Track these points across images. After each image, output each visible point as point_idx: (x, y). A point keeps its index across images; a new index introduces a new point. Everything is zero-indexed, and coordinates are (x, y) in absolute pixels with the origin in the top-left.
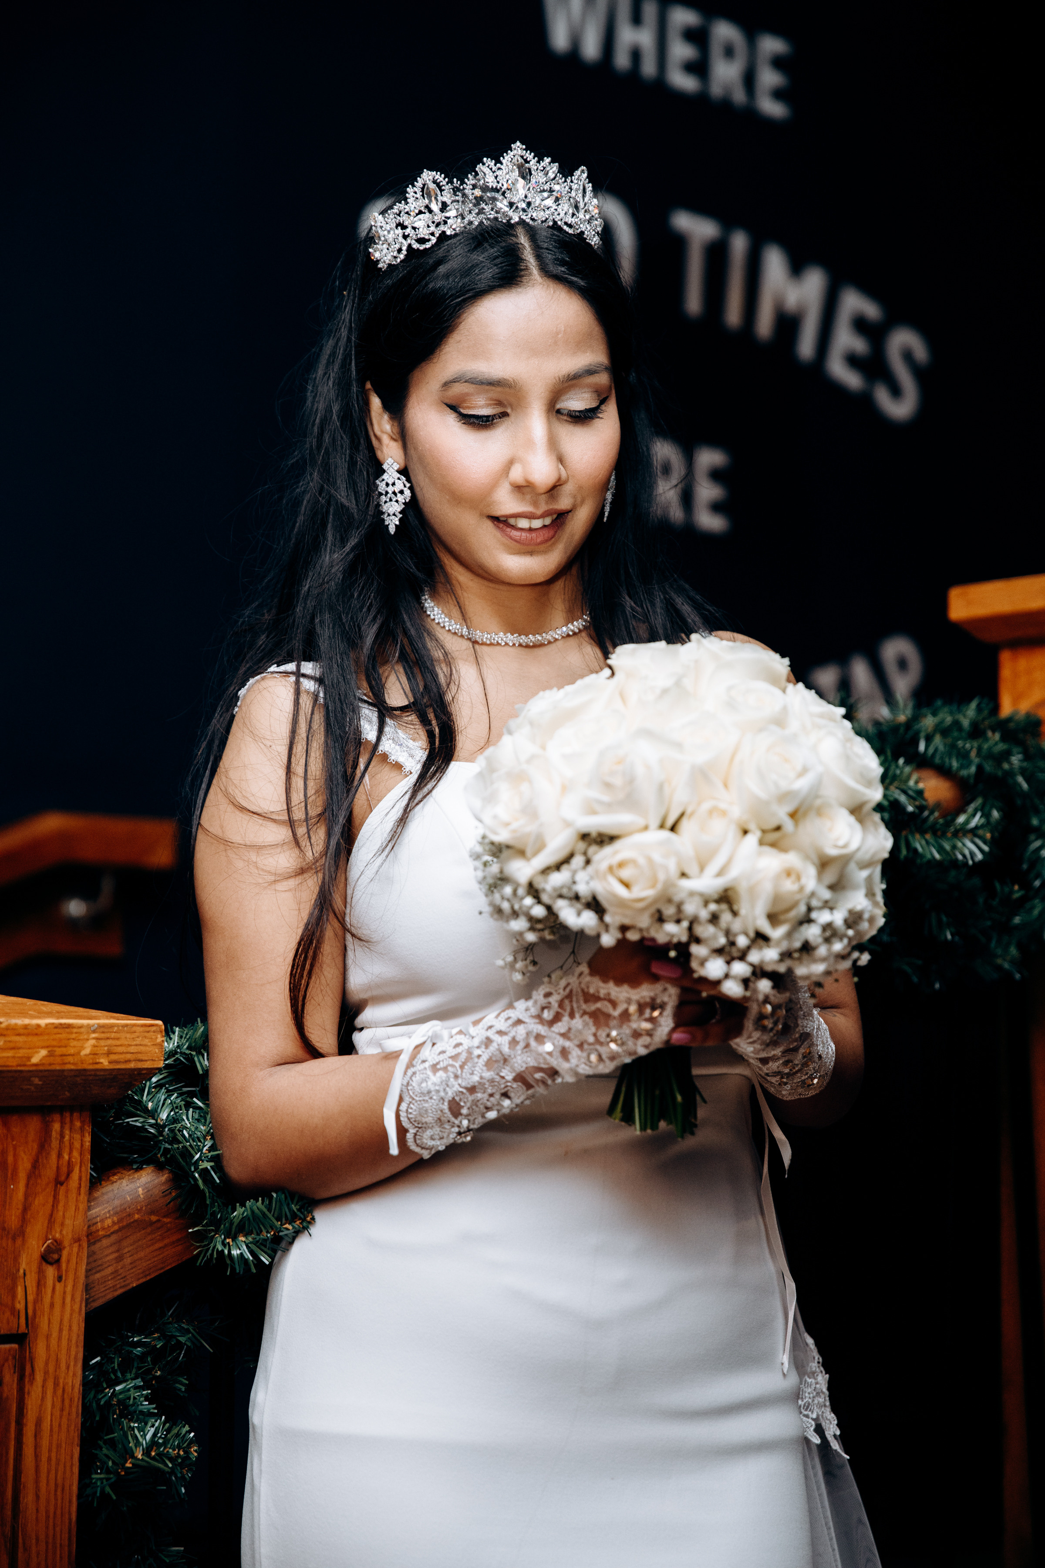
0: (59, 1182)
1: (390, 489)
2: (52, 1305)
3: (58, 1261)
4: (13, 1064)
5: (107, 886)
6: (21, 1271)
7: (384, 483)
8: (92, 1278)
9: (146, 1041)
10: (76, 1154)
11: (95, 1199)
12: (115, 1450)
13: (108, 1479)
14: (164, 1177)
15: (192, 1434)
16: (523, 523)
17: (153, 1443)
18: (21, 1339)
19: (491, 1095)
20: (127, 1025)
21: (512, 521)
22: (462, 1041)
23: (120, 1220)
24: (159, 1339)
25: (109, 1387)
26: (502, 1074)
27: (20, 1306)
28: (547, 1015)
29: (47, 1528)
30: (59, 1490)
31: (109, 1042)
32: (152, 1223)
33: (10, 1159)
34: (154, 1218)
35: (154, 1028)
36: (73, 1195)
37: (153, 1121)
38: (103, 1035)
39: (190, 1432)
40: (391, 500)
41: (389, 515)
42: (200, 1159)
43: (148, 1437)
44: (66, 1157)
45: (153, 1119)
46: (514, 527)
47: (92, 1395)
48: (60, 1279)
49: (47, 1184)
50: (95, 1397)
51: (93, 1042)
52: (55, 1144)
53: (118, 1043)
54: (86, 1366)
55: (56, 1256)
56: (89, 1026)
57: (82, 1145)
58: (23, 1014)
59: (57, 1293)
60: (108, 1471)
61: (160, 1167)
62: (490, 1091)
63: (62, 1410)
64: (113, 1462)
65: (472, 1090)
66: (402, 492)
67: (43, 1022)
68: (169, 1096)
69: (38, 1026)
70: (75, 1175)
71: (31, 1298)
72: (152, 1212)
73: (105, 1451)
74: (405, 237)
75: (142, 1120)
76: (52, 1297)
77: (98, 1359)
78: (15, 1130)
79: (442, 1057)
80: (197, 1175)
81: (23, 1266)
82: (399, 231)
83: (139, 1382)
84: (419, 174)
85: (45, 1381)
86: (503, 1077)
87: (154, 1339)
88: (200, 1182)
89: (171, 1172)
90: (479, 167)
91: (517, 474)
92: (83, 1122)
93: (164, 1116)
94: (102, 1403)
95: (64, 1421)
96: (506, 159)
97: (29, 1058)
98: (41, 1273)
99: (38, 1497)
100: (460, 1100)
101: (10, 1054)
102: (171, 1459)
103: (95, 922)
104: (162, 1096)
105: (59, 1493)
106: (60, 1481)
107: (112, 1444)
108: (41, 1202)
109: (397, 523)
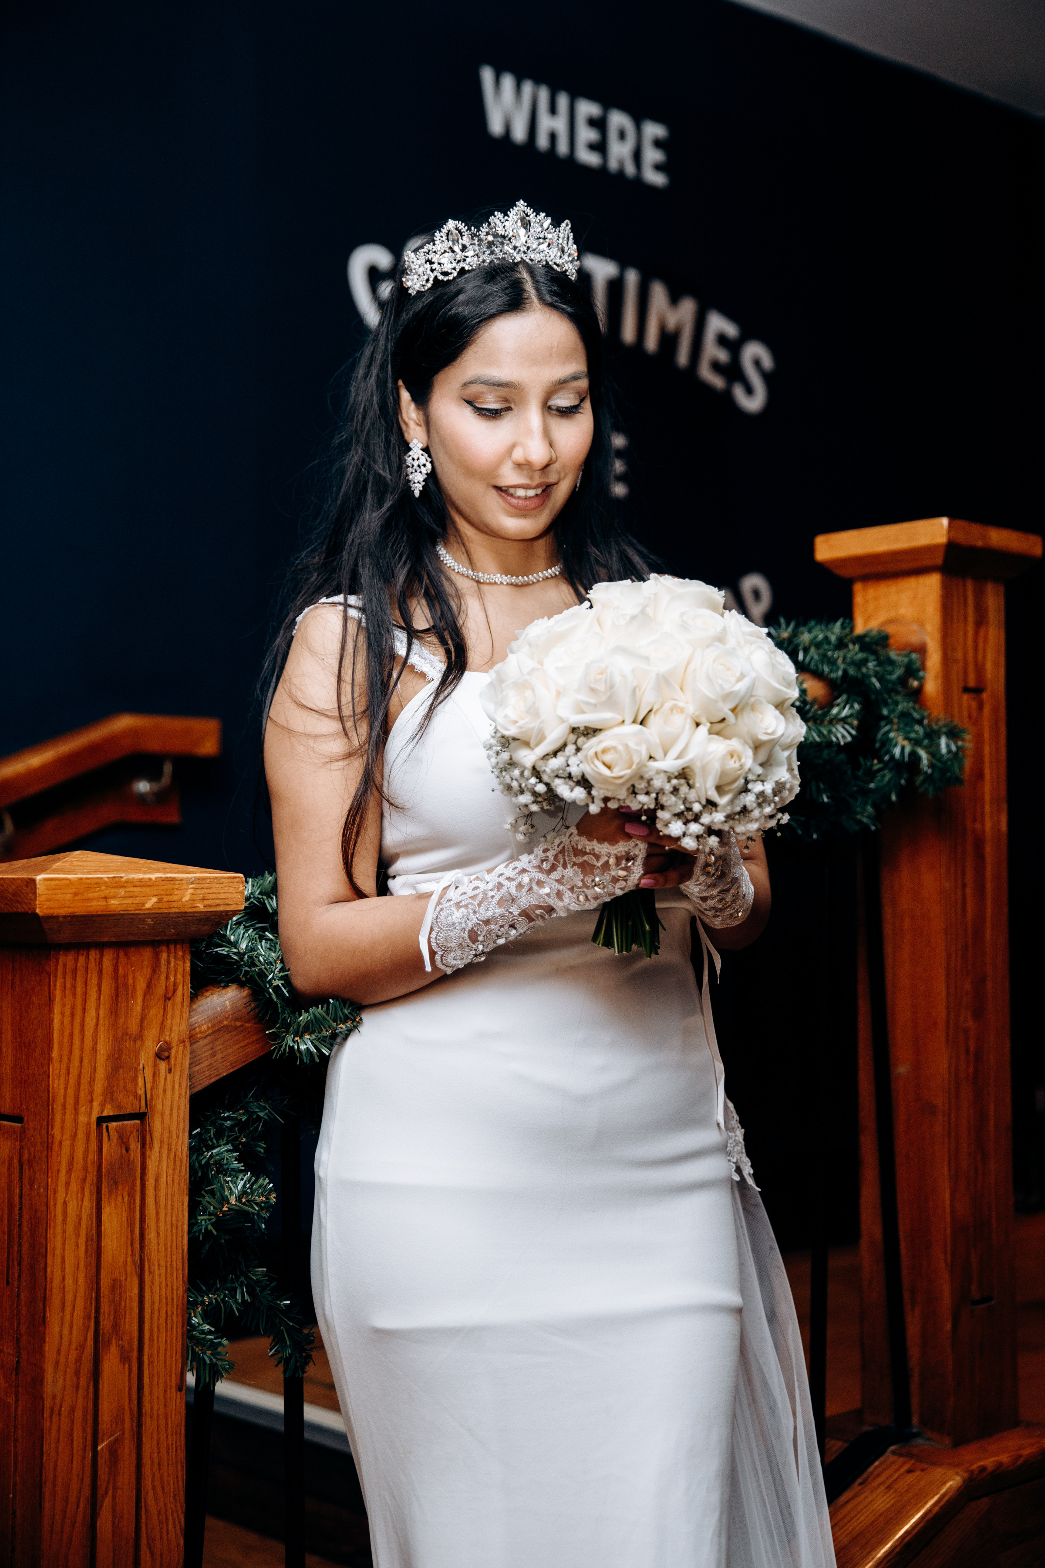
0: (167, 998)
1: (416, 463)
2: (165, 1091)
3: (168, 1057)
4: (132, 909)
5: (168, 768)
6: (141, 1066)
7: (411, 458)
8: (192, 1069)
9: (231, 890)
10: (179, 976)
11: (194, 1010)
12: (214, 1198)
13: (210, 1220)
14: (245, 992)
15: (271, 1185)
16: (521, 493)
17: (244, 1193)
18: (141, 1116)
19: (502, 926)
20: (216, 878)
21: (512, 491)
22: (479, 885)
23: (213, 1026)
24: (243, 1114)
25: (208, 1151)
26: (510, 910)
27: (141, 1092)
28: (545, 866)
29: (166, 1257)
30: (174, 1228)
31: (204, 891)
32: (236, 1028)
33: (130, 981)
34: (238, 1024)
35: (237, 880)
36: (179, 1006)
37: (235, 950)
38: (199, 886)
39: (269, 1183)
40: (416, 471)
41: (414, 483)
42: (273, 978)
43: (240, 1187)
44: (172, 979)
45: (236, 948)
46: (512, 495)
47: (194, 1157)
48: (170, 1071)
49: (159, 999)
50: (197, 1159)
51: (191, 891)
52: (163, 969)
53: (211, 891)
54: (191, 1136)
55: (166, 1054)
56: (188, 879)
57: (184, 970)
58: (137, 870)
59: (168, 1082)
60: (210, 1214)
61: (242, 985)
62: (501, 923)
63: (174, 1169)
64: (214, 1207)
65: (487, 922)
66: (424, 465)
67: (153, 876)
68: (247, 931)
69: (150, 879)
70: (179, 992)
71: (148, 1086)
72: (237, 1019)
73: (207, 1198)
74: (432, 270)
75: (227, 949)
76: (165, 1085)
77: (198, 1130)
78: (134, 959)
79: (463, 897)
80: (271, 990)
81: (142, 1062)
82: (428, 266)
83: (230, 1147)
84: (445, 222)
85: (161, 1147)
86: (511, 913)
87: (240, 1114)
88: (274, 996)
89: (250, 988)
90: (491, 219)
91: (518, 455)
92: (184, 952)
93: (243, 946)
94: (203, 1163)
95: (176, 1177)
96: (512, 213)
97: (143, 904)
98: (155, 1066)
99: (158, 1233)
100: (478, 930)
101: (130, 901)
102: (257, 1204)
103: (160, 797)
104: (241, 930)
105: (174, 1231)
106: (174, 1222)
107: (212, 1193)
108: (154, 1013)
109: (421, 489)
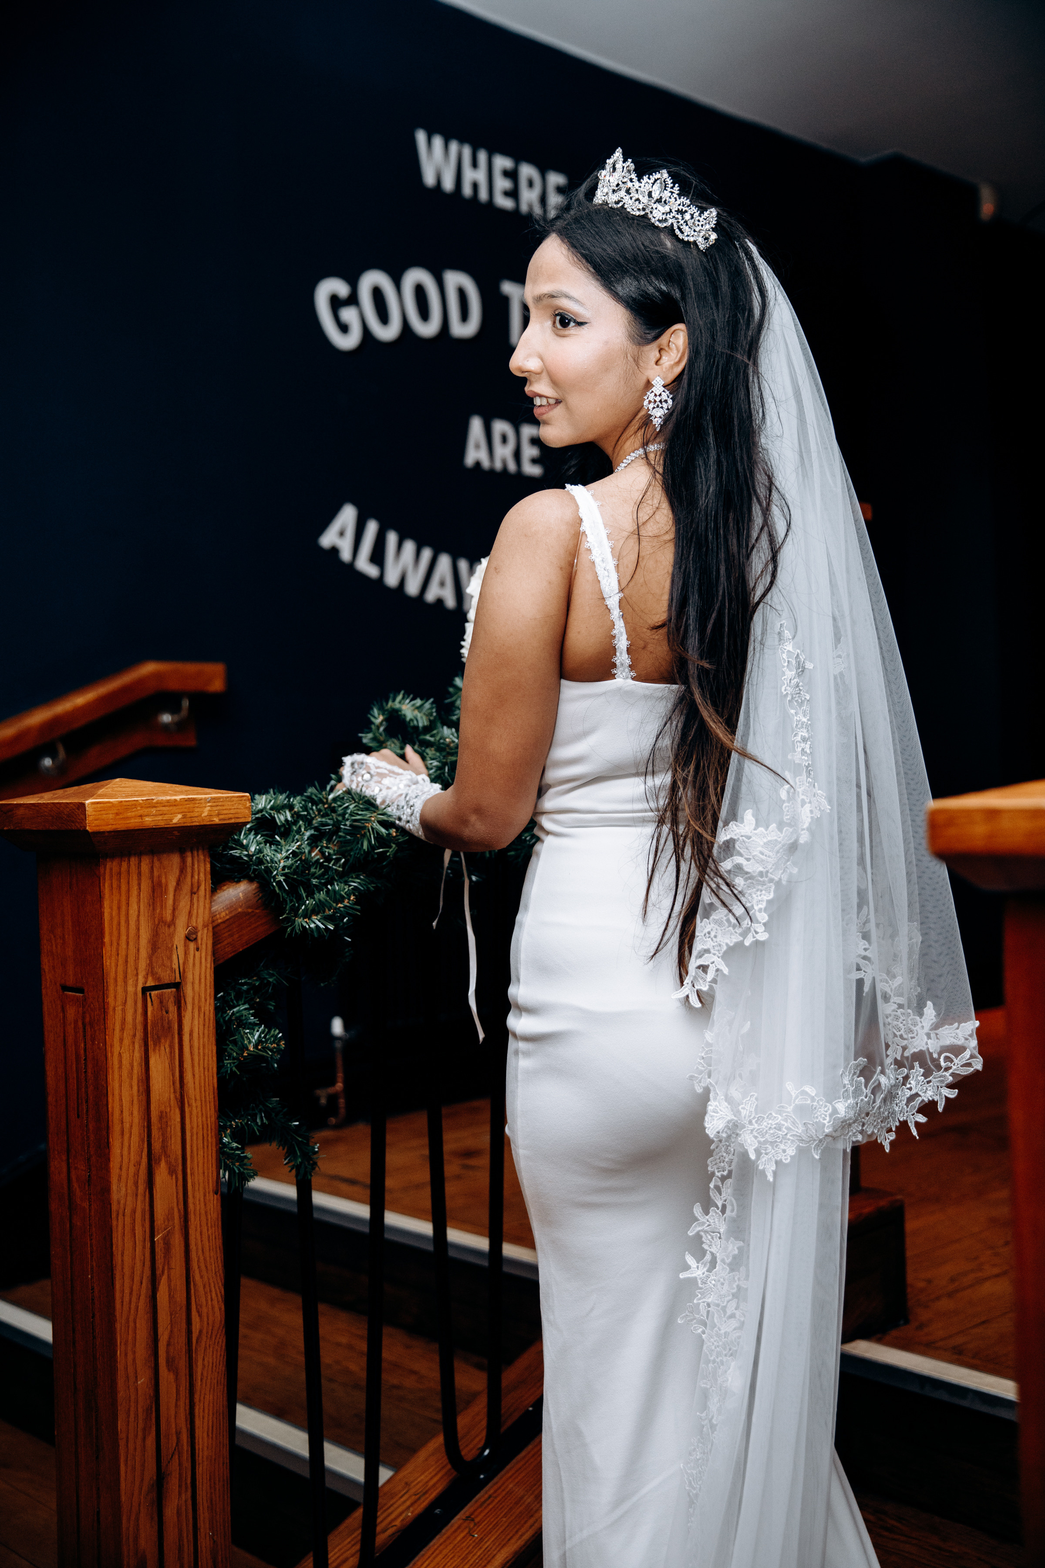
0: (193, 893)
2: (194, 964)
3: (196, 939)
4: (162, 824)
5: (186, 703)
6: (175, 946)
8: (217, 947)
9: (240, 806)
10: (202, 875)
11: (214, 901)
12: (236, 1046)
13: (234, 1063)
14: (254, 886)
15: (281, 1035)
17: (259, 1042)
18: (177, 986)
20: (228, 797)
23: (230, 912)
24: (256, 980)
25: (230, 1010)
27: (176, 966)
29: (201, 1092)
30: (206, 1070)
31: (218, 808)
32: (249, 914)
33: (163, 881)
34: (250, 910)
35: (245, 798)
36: (202, 900)
37: (246, 853)
38: (215, 804)
39: (279, 1033)
42: (277, 874)
43: (256, 1037)
44: (196, 877)
45: (247, 851)
47: (220, 1015)
48: (198, 949)
49: (186, 894)
50: (222, 1016)
51: (208, 808)
52: (189, 870)
53: (224, 808)
54: (216, 998)
55: (194, 936)
56: (205, 799)
57: (205, 870)
58: (165, 793)
59: (196, 957)
60: (234, 1059)
61: (251, 880)
63: (204, 1025)
64: (237, 1053)
67: (178, 798)
68: (255, 838)
69: (176, 800)
70: (202, 888)
71: (181, 962)
72: (249, 907)
73: (230, 1046)
75: (239, 851)
76: (194, 961)
77: (222, 994)
78: (165, 862)
80: (274, 884)
81: (176, 942)
83: (247, 1006)
85: (193, 1009)
87: (254, 980)
88: (277, 889)
89: (258, 882)
92: (204, 856)
93: (253, 849)
94: (227, 1019)
95: (206, 1031)
97: (171, 820)
98: (186, 947)
99: (194, 1075)
101: (160, 818)
102: (271, 1050)
103: (179, 726)
104: (252, 836)
105: (206, 1073)
106: (206, 1065)
107: (235, 1042)
108: (184, 904)
